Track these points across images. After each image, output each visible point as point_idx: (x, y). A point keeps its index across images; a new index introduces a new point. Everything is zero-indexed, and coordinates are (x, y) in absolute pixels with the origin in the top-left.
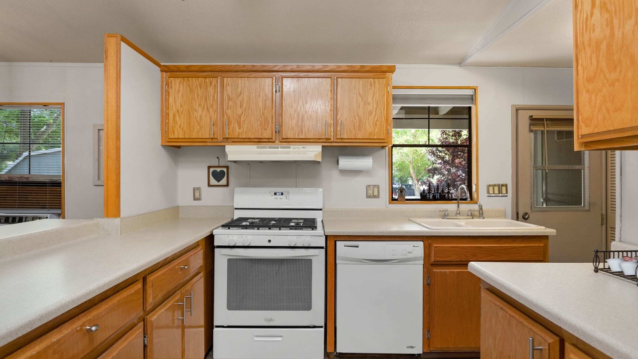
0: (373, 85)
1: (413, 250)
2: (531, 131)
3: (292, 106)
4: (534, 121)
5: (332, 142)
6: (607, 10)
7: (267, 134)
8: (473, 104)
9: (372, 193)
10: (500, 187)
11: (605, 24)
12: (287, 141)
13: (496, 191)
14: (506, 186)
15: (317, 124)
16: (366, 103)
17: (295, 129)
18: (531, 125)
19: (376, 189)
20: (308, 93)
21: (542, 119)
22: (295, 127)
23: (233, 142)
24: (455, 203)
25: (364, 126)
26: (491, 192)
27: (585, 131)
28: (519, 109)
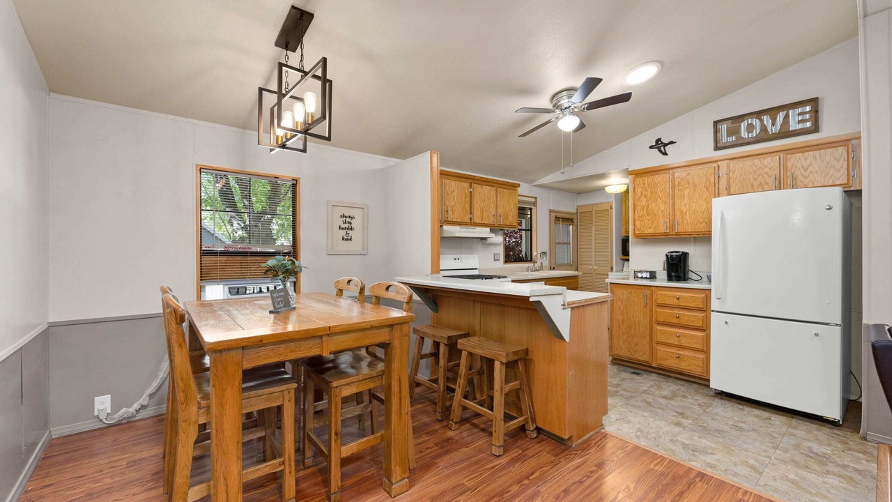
2: (555, 224)
3: (478, 203)
4: (556, 218)
5: (493, 226)
6: (647, 198)
7: (466, 219)
8: (534, 206)
9: (498, 259)
10: (544, 253)
12: (476, 225)
13: (544, 256)
14: (546, 252)
15: (489, 214)
17: (479, 217)
18: (554, 220)
19: (499, 256)
21: (559, 217)
22: (479, 215)
25: (509, 218)
26: (541, 256)
27: (638, 232)
28: (551, 211)
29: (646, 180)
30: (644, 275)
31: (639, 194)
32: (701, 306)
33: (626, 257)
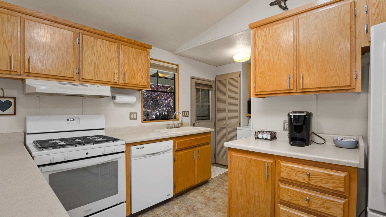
0: (141, 54)
1: (169, 145)
2: (195, 88)
3: (90, 56)
4: (197, 84)
5: (117, 85)
6: (268, 51)
7: (69, 74)
8: (177, 73)
9: (133, 118)
10: (187, 112)
11: (267, 55)
12: (86, 81)
13: (185, 115)
14: (188, 112)
15: (108, 71)
16: (137, 64)
17: (92, 73)
18: (195, 86)
19: (135, 115)
20: (102, 49)
21: (199, 84)
22: (92, 71)
23: (33, 76)
24: (173, 120)
25: (136, 77)
26: (184, 115)
27: (259, 90)
28: (192, 78)
29: (267, 32)
30: (265, 136)
31: (260, 47)
32: (342, 190)
33: (249, 115)
